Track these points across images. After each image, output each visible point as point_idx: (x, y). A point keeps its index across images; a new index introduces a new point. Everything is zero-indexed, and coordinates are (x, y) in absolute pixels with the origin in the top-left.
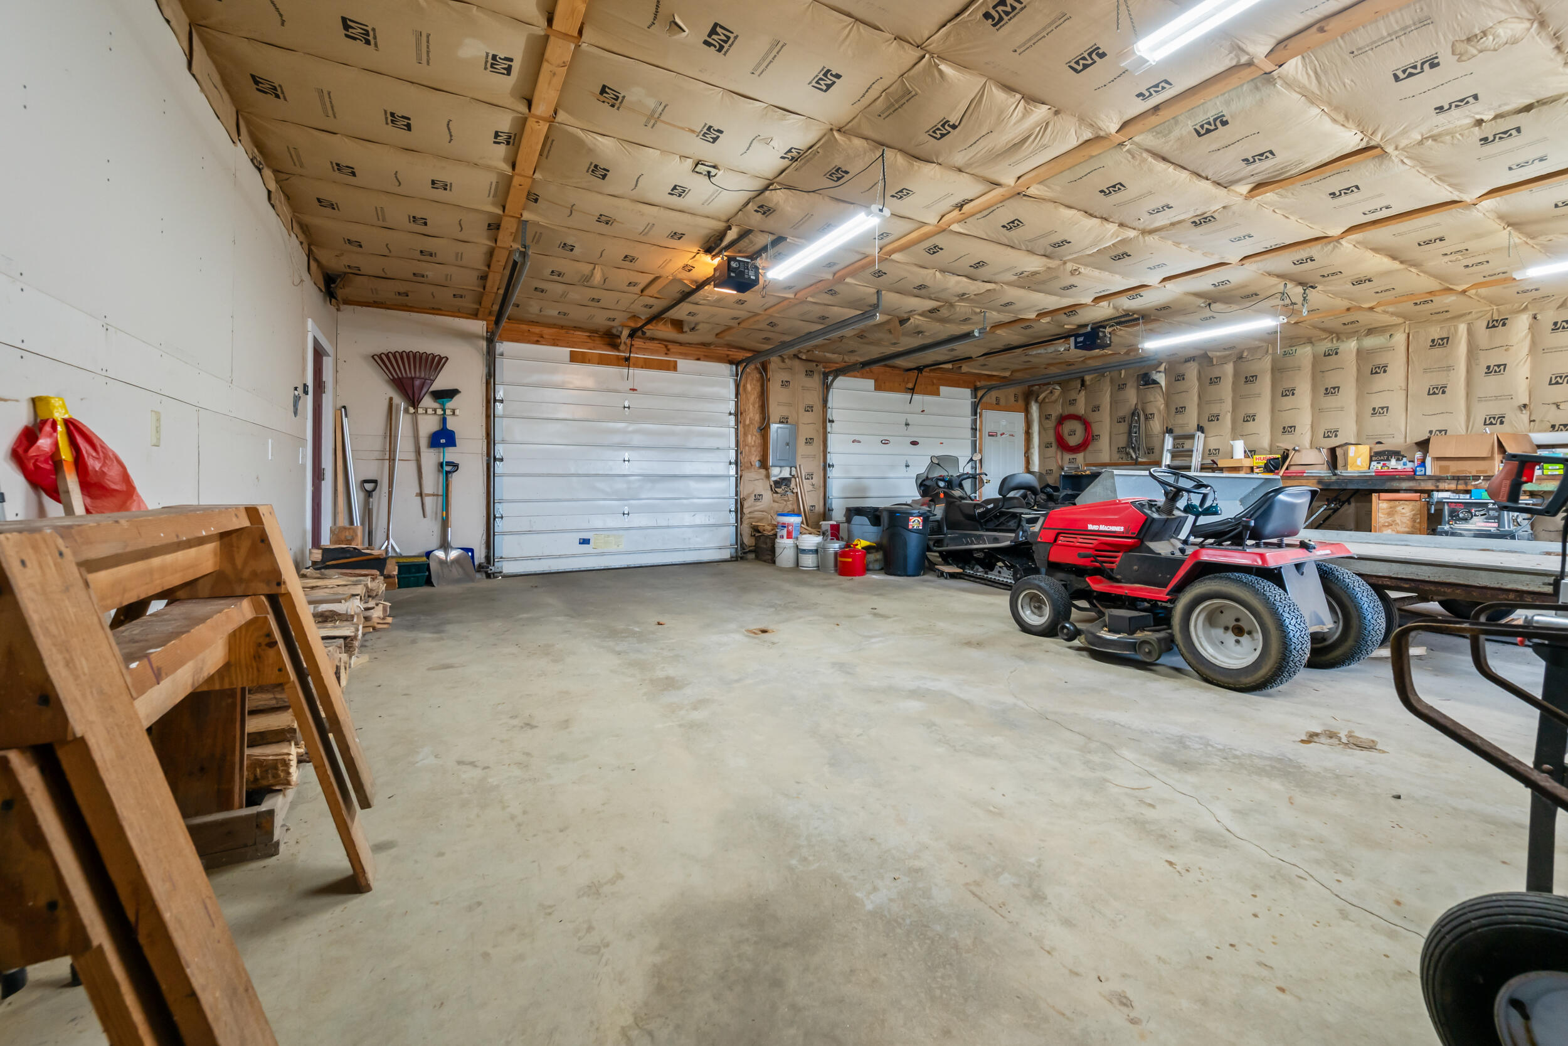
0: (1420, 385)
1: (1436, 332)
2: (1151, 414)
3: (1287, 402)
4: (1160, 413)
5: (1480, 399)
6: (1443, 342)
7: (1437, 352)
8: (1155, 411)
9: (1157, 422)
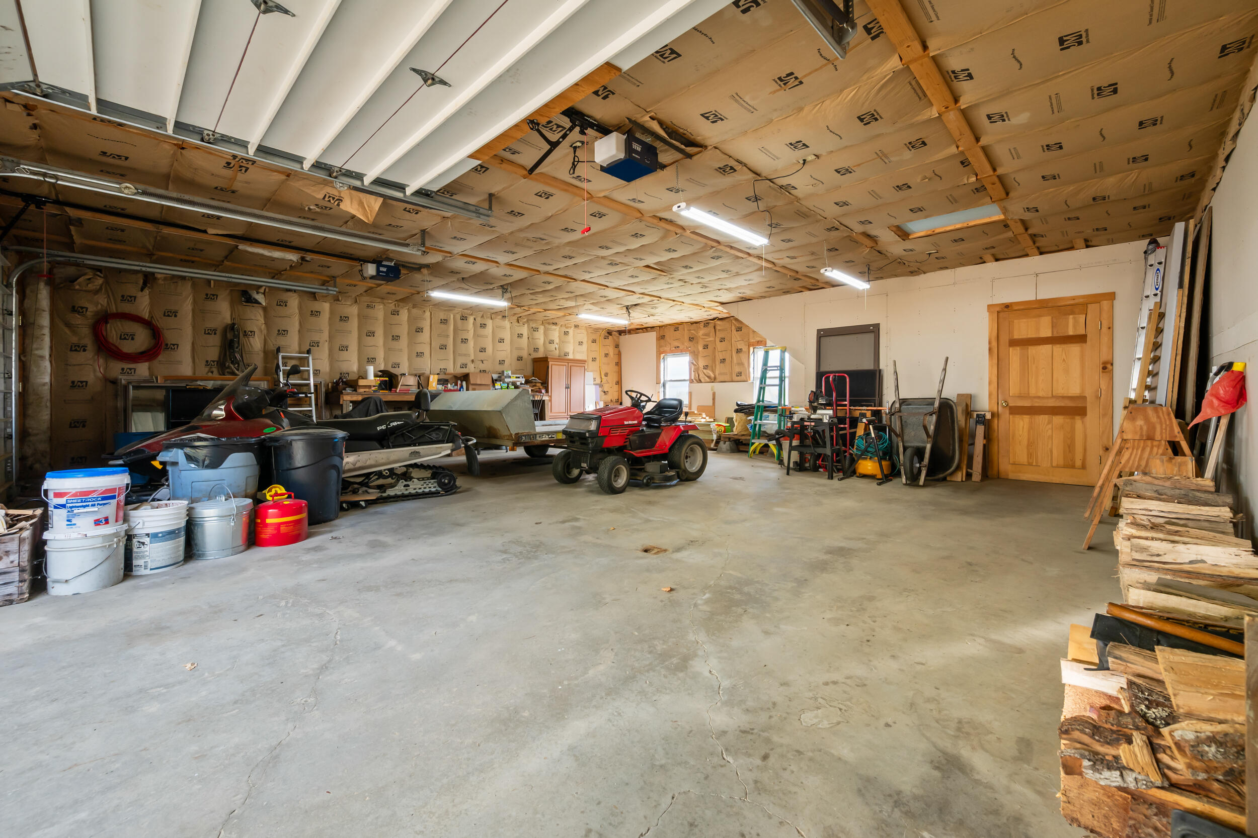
0: (436, 344)
1: (442, 316)
2: (251, 332)
3: (369, 340)
4: (261, 332)
5: (460, 355)
6: (444, 322)
7: (443, 326)
8: (256, 329)
9: (257, 340)
